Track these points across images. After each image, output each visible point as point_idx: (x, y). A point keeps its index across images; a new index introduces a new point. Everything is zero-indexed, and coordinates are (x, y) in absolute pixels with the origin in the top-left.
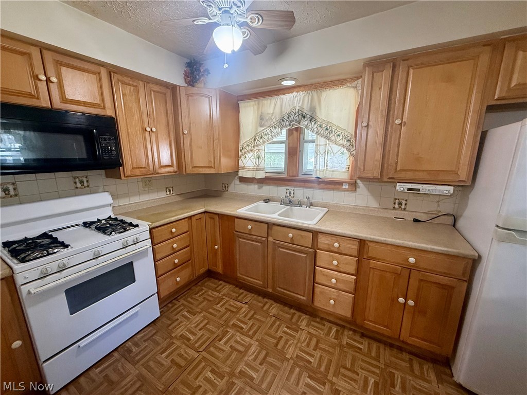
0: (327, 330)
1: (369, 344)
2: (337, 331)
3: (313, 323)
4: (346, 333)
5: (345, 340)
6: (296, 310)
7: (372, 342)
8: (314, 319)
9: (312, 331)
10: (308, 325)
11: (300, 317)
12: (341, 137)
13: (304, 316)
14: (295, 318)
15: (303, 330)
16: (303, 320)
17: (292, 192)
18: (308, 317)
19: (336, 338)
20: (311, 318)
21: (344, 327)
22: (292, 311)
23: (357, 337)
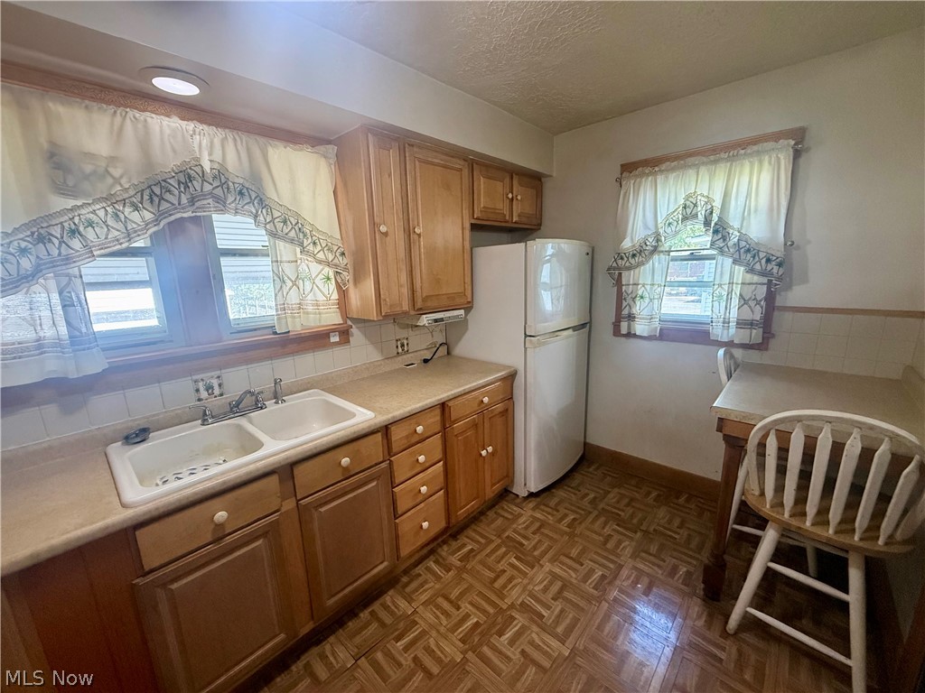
0: (429, 575)
1: (467, 537)
2: (436, 562)
3: (408, 590)
4: (444, 554)
5: (454, 560)
6: (366, 606)
7: (465, 533)
8: (400, 584)
9: (424, 598)
10: (410, 600)
11: (386, 607)
12: (319, 248)
13: (387, 598)
14: (383, 615)
15: (415, 612)
16: (394, 603)
17: (215, 383)
18: (391, 592)
19: (448, 570)
20: (398, 587)
21: (432, 552)
22: (365, 615)
23: (455, 544)
